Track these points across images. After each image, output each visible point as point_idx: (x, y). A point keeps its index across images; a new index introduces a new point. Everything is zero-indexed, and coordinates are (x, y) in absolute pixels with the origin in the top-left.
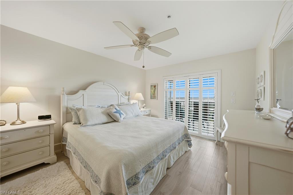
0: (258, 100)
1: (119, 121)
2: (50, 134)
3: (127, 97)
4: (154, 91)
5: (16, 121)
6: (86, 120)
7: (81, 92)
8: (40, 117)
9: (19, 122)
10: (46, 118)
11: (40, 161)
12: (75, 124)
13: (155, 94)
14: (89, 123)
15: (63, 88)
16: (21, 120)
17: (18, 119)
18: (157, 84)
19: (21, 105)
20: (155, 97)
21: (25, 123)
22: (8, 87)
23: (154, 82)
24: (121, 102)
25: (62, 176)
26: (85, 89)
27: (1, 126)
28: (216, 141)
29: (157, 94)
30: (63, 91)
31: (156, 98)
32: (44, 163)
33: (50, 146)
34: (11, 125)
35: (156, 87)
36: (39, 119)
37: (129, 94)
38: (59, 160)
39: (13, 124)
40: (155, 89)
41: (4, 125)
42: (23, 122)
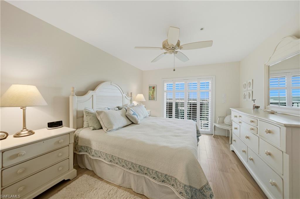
0: (254, 100)
1: (138, 123)
2: (70, 144)
3: (130, 98)
4: (153, 93)
5: (22, 131)
6: (110, 123)
7: (91, 93)
8: (50, 125)
9: (25, 132)
10: (57, 124)
11: (60, 178)
12: (94, 129)
13: (154, 95)
14: (114, 128)
15: (73, 88)
16: (28, 130)
17: (23, 129)
18: (156, 86)
19: (28, 109)
20: (154, 98)
21: (33, 133)
22: (11, 85)
23: (152, 84)
24: (125, 104)
25: (99, 189)
26: (93, 89)
27: (1, 140)
28: (213, 134)
29: (156, 95)
30: (73, 91)
31: (156, 99)
32: (64, 180)
33: (69, 158)
34: (15, 137)
35: (155, 89)
36: (49, 127)
37: (131, 95)
38: (79, 174)
39: (17, 136)
40: (154, 90)
41: (5, 138)
42: (31, 133)
